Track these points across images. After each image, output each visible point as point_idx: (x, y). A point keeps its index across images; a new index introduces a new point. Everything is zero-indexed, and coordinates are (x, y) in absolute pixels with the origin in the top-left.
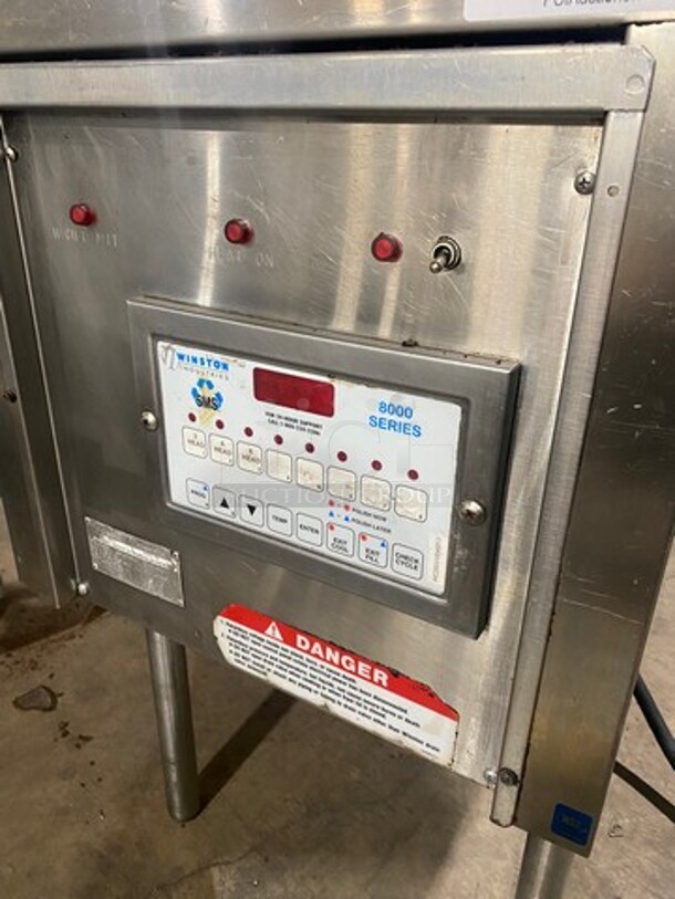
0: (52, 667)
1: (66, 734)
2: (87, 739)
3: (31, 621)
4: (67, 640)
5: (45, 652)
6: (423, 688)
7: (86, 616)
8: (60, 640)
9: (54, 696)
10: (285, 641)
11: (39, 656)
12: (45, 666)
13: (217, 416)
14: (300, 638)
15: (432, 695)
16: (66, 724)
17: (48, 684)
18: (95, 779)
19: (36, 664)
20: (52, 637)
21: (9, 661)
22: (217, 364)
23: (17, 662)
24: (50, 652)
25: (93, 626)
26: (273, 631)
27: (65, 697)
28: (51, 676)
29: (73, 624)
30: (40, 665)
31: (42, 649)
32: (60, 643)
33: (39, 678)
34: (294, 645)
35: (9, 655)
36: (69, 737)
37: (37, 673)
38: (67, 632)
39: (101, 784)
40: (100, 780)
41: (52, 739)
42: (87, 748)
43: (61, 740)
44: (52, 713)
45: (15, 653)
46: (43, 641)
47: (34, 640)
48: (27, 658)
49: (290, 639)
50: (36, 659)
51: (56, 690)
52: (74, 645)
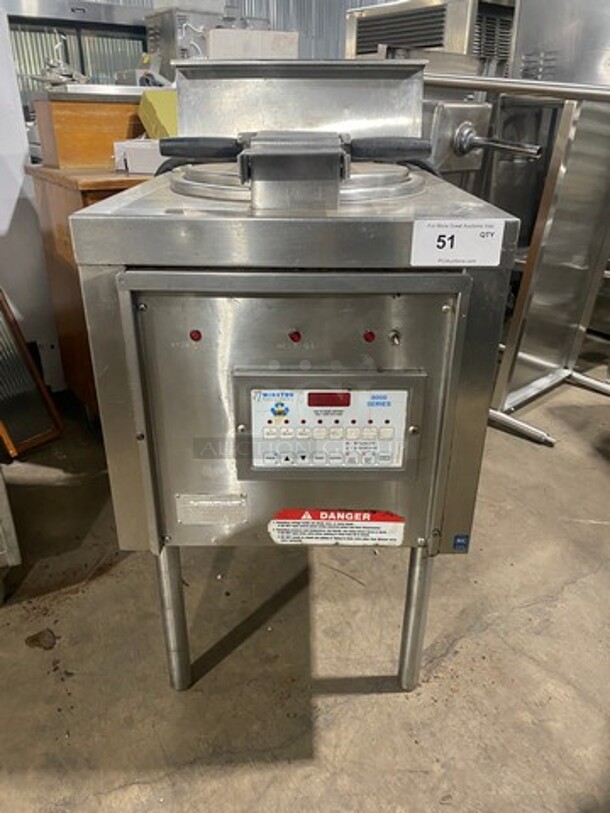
0: (58, 615)
1: (56, 669)
2: (69, 674)
3: (51, 576)
4: (73, 594)
5: (55, 602)
6: (388, 513)
7: (90, 576)
8: (67, 593)
9: (55, 638)
10: (314, 518)
11: (50, 605)
12: (53, 613)
13: (285, 418)
14: (322, 514)
15: (392, 515)
16: (58, 662)
17: (52, 628)
18: (69, 706)
19: (47, 611)
20: (63, 590)
21: (29, 607)
22: (287, 395)
23: (34, 608)
24: (58, 603)
25: (94, 585)
26: (307, 516)
27: (63, 639)
28: (56, 622)
29: (79, 582)
30: (49, 613)
31: (54, 600)
32: (66, 596)
33: (47, 623)
34: (319, 518)
35: (30, 602)
36: (57, 672)
37: (45, 619)
38: (74, 587)
39: (72, 711)
40: (72, 708)
41: (46, 672)
42: (69, 681)
43: (52, 673)
44: (51, 652)
45: (34, 600)
46: (55, 593)
47: (49, 591)
48: (42, 605)
49: (316, 516)
50: (48, 606)
51: (56, 634)
52: (77, 598)
